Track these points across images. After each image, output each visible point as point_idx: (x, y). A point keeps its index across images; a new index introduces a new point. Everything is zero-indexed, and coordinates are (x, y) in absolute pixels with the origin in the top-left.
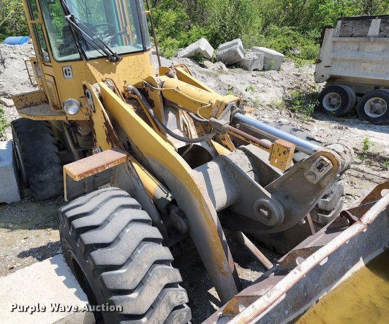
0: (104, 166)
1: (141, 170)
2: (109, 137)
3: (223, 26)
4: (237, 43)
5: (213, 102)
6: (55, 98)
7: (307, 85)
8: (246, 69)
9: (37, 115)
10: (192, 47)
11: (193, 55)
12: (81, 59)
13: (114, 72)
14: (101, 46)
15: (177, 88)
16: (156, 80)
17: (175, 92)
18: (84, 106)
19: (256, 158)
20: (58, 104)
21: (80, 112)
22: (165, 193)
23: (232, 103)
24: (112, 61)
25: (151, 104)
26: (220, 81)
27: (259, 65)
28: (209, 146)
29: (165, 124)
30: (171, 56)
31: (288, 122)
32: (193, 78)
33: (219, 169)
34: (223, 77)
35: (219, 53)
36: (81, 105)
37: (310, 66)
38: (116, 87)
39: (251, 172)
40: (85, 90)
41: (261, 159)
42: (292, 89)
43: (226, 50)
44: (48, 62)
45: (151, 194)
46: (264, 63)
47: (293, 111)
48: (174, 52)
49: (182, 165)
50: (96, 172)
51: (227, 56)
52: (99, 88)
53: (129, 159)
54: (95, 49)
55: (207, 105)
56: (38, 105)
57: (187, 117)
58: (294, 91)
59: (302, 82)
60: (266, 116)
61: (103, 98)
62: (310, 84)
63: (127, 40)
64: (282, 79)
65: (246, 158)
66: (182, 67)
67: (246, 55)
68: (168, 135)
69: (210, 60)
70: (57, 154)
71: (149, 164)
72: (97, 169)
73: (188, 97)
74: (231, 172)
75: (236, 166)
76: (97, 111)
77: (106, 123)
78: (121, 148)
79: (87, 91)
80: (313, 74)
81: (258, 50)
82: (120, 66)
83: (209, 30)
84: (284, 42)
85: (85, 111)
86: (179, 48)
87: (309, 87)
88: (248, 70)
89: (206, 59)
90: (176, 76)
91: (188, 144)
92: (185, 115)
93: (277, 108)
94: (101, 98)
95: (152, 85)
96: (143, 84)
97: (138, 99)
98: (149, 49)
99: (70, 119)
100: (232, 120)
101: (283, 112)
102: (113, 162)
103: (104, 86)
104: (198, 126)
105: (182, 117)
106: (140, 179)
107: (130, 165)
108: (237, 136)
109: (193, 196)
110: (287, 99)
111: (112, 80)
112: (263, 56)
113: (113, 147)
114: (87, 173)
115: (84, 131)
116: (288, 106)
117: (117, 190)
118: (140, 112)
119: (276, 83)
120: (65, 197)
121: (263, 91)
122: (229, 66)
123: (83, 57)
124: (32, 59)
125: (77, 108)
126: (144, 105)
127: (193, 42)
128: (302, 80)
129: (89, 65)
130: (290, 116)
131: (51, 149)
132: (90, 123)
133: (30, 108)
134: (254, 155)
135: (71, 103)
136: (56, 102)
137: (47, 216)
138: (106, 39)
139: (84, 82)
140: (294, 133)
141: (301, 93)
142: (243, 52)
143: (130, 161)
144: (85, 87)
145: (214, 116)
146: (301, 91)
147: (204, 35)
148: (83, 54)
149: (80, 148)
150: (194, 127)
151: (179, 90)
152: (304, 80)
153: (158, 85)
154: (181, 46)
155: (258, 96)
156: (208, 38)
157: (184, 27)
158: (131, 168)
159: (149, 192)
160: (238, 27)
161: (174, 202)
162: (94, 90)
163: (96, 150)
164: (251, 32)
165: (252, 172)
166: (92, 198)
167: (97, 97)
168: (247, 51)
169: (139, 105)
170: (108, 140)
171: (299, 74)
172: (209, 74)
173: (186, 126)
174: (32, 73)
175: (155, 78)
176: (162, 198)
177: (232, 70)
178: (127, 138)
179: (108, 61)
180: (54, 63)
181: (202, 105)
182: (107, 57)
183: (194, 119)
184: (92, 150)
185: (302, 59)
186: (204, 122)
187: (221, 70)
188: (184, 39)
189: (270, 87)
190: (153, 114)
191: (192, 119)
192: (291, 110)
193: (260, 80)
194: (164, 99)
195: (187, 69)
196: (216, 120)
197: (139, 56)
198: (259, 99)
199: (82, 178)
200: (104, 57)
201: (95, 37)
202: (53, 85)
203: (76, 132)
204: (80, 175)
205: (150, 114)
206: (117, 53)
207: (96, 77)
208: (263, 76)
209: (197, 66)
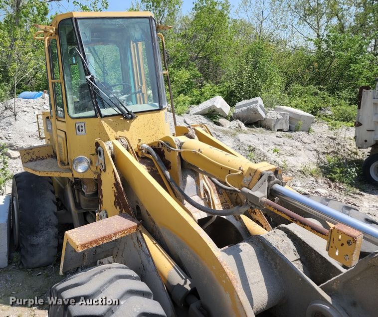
0: (111, 235)
1: (152, 243)
2: (118, 200)
3: (239, 84)
4: (256, 102)
5: (244, 169)
6: (63, 153)
7: (346, 150)
8: (268, 128)
9: (42, 170)
10: (205, 105)
11: (207, 112)
12: (96, 116)
13: (128, 130)
14: (116, 104)
15: (199, 150)
16: (174, 140)
17: (196, 155)
18: (94, 164)
19: (304, 243)
20: (65, 160)
21: (89, 170)
22: (183, 278)
23: (269, 172)
24: (126, 118)
25: (167, 165)
26: (239, 140)
27: (284, 125)
28: (237, 220)
29: (182, 189)
30: (183, 113)
31: (328, 194)
32: (214, 139)
33: (255, 254)
34: (242, 137)
35: (236, 111)
36: (91, 163)
37: (348, 129)
38: (130, 145)
39: (297, 262)
40: (97, 148)
41: (311, 246)
42: (329, 154)
43: (244, 108)
44: (61, 118)
45: (164, 278)
46: (290, 123)
47: (333, 180)
48: (186, 109)
49: (208, 244)
50: (101, 243)
51: (245, 114)
52: (112, 146)
53: (140, 229)
54: (110, 106)
55: (236, 172)
56: (44, 159)
57: (208, 182)
58: (330, 156)
59: (340, 147)
60: (298, 184)
61: (116, 156)
62: (349, 149)
63: (142, 99)
64: (314, 142)
65: (289, 241)
66: (201, 127)
67: (268, 114)
68: (185, 202)
69: (226, 118)
70: (55, 214)
71: (161, 237)
72: (102, 239)
73: (213, 161)
74: (272, 260)
75: (278, 251)
76: (107, 171)
77: (116, 185)
78: (131, 215)
79: (99, 148)
80: (353, 138)
81: (281, 110)
82: (134, 123)
83: (225, 88)
84: (311, 101)
85: (93, 169)
86: (191, 104)
87: (350, 153)
88: (271, 130)
89: (222, 116)
90: (196, 137)
91: (210, 215)
92: (206, 179)
93: (311, 174)
94: (113, 157)
95: (169, 145)
96: (159, 144)
97: (153, 159)
98: (165, 108)
99: (75, 176)
100: (269, 192)
101: (320, 181)
102: (120, 232)
103: (118, 144)
104: (222, 194)
105: (202, 182)
106: (151, 256)
107: (140, 237)
108: (279, 213)
109: (222, 289)
110: (322, 165)
111: (126, 138)
112: (288, 116)
113: (121, 212)
114: (91, 243)
115: (88, 190)
116: (325, 174)
117: (123, 268)
118: (154, 174)
119: (307, 146)
120: (61, 269)
121: (292, 154)
122: (248, 125)
123: (98, 114)
124: (44, 114)
125: (87, 166)
126: (158, 166)
127: (206, 99)
128: (339, 144)
129: (103, 122)
130: (330, 187)
131: (50, 207)
132: (98, 182)
133: (35, 162)
134: (300, 239)
135: (81, 161)
136: (64, 157)
137: (34, 289)
138: (122, 98)
139: (97, 140)
140: (347, 211)
141: (339, 159)
142: (264, 111)
143: (140, 231)
144: (97, 145)
145: (247, 186)
146: (340, 157)
147: (218, 93)
148: (98, 111)
149: (82, 209)
150: (217, 194)
151: (201, 152)
152: (342, 144)
153: (177, 146)
154: (192, 103)
155: (286, 159)
156: (223, 96)
157: (197, 84)
158: (141, 240)
159: (162, 275)
160: (256, 85)
161: (194, 292)
162: (107, 148)
163: (101, 214)
164: (271, 91)
165: (299, 262)
166: (94, 275)
167: (109, 155)
168: (269, 110)
169: (153, 166)
170: (117, 203)
171: (334, 137)
172: (226, 133)
173: (207, 192)
174: (42, 126)
175: (174, 138)
176: (178, 284)
177: (252, 129)
178: (137, 202)
179: (122, 118)
180: (67, 119)
181: (230, 171)
182: (122, 115)
183: (216, 185)
184: (95, 213)
185: (336, 120)
186: (230, 190)
187: (239, 129)
188: (197, 96)
189: (300, 150)
190: (169, 177)
191: (214, 185)
192: (330, 178)
193: (288, 142)
194: (182, 161)
195: (207, 129)
196: (250, 192)
197: (155, 115)
198: (287, 163)
199: (85, 249)
200: (119, 114)
201: (111, 96)
202: (63, 140)
203: (80, 190)
204: (83, 246)
205: (166, 177)
206: (133, 111)
207: (108, 134)
208: (289, 137)
209: (211, 123)
